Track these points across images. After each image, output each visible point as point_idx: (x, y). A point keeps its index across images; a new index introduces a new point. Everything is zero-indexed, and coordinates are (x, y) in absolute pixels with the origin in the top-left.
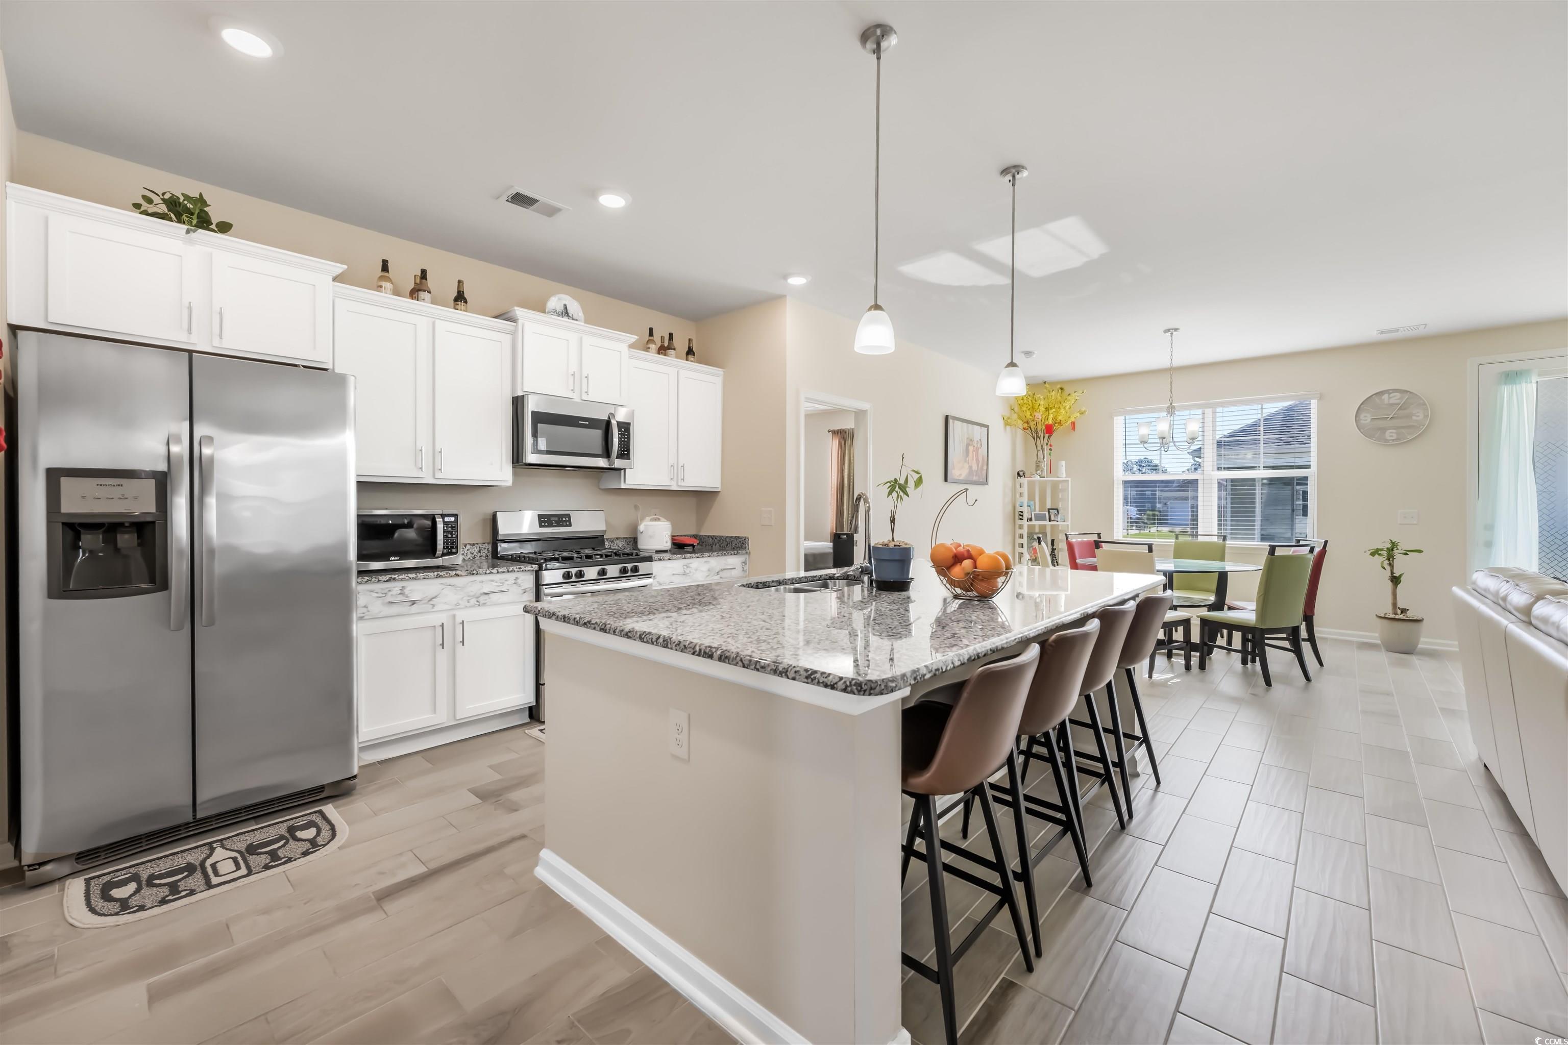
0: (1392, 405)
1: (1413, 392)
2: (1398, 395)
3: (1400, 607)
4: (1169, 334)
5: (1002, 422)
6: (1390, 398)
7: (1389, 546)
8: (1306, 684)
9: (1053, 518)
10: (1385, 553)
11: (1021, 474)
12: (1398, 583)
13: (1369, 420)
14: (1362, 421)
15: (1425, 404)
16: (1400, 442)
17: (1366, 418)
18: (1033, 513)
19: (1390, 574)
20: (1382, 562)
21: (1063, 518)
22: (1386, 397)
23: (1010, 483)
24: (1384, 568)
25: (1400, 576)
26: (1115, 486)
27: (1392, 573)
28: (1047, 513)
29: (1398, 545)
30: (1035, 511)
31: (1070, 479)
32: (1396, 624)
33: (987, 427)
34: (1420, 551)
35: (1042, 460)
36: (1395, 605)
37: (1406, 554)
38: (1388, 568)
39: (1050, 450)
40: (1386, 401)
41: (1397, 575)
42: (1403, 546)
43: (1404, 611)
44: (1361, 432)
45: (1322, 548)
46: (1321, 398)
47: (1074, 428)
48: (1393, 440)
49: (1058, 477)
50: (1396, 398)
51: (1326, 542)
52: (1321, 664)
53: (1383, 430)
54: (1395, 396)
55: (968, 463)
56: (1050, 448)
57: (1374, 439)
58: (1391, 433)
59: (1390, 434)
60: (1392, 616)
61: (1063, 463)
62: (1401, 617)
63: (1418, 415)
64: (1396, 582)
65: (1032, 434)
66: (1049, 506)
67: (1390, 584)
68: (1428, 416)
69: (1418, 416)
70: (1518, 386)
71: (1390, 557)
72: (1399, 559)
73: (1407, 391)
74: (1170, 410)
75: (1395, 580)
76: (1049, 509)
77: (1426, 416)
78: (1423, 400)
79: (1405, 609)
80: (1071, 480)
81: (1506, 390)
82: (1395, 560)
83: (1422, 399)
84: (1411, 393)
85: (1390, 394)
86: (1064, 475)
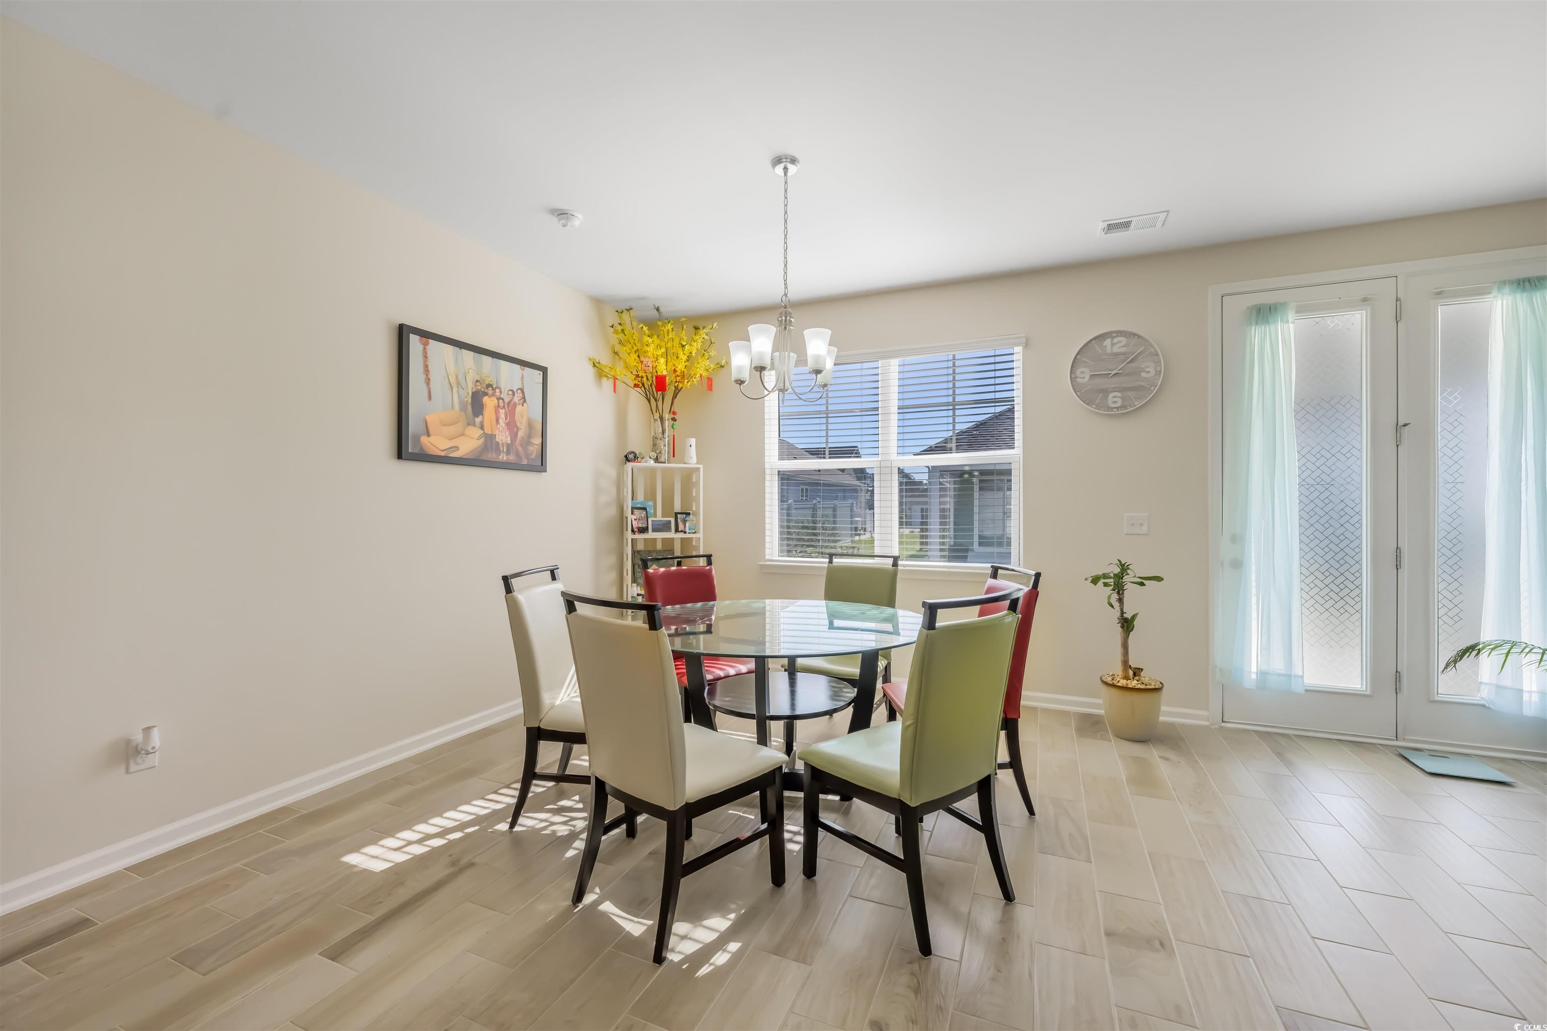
0: (1116, 355)
1: (1143, 335)
2: (1123, 340)
3: (1132, 666)
4: (779, 169)
5: (590, 371)
6: (1113, 344)
7: (1117, 570)
8: (1006, 904)
9: (681, 527)
10: (1111, 581)
11: (631, 456)
12: (1130, 629)
13: (1087, 377)
14: (1078, 379)
15: (1157, 355)
16: (1125, 412)
17: (1084, 375)
18: (650, 520)
19: (1119, 614)
20: (1109, 597)
21: (693, 527)
22: (1108, 342)
23: (612, 472)
24: (1112, 606)
25: (1134, 617)
26: (768, 477)
27: (1122, 613)
28: (673, 520)
29: (1129, 569)
30: (655, 516)
31: (701, 466)
32: (1128, 694)
33: (544, 370)
34: (1158, 579)
35: (661, 436)
36: (1126, 664)
37: (1142, 584)
38: (1116, 605)
39: (674, 419)
40: (1109, 351)
41: (1128, 615)
42: (1137, 570)
43: (1137, 672)
44: (1077, 395)
45: (1030, 587)
46: (1026, 345)
47: (710, 388)
48: (1117, 408)
49: (685, 463)
50: (1118, 346)
51: (1038, 575)
52: (1031, 812)
53: (1105, 392)
54: (1120, 342)
55: (482, 428)
56: (672, 416)
57: (1093, 406)
58: (1114, 397)
59: (1114, 399)
60: (1123, 682)
61: (693, 441)
62: (1133, 683)
63: (1149, 370)
64: (1128, 628)
65: (647, 395)
66: (677, 508)
67: (1118, 629)
68: (1160, 371)
69: (1149, 372)
70: (1272, 327)
71: (1119, 588)
72: (1131, 591)
73: (1134, 335)
74: (784, 318)
75: (1127, 624)
76: (676, 514)
77: (1158, 373)
78: (1154, 348)
79: (1139, 669)
80: (703, 467)
81: (1257, 334)
82: (1125, 592)
83: (1152, 346)
84: (1139, 337)
85: (1113, 338)
86: (694, 460)
